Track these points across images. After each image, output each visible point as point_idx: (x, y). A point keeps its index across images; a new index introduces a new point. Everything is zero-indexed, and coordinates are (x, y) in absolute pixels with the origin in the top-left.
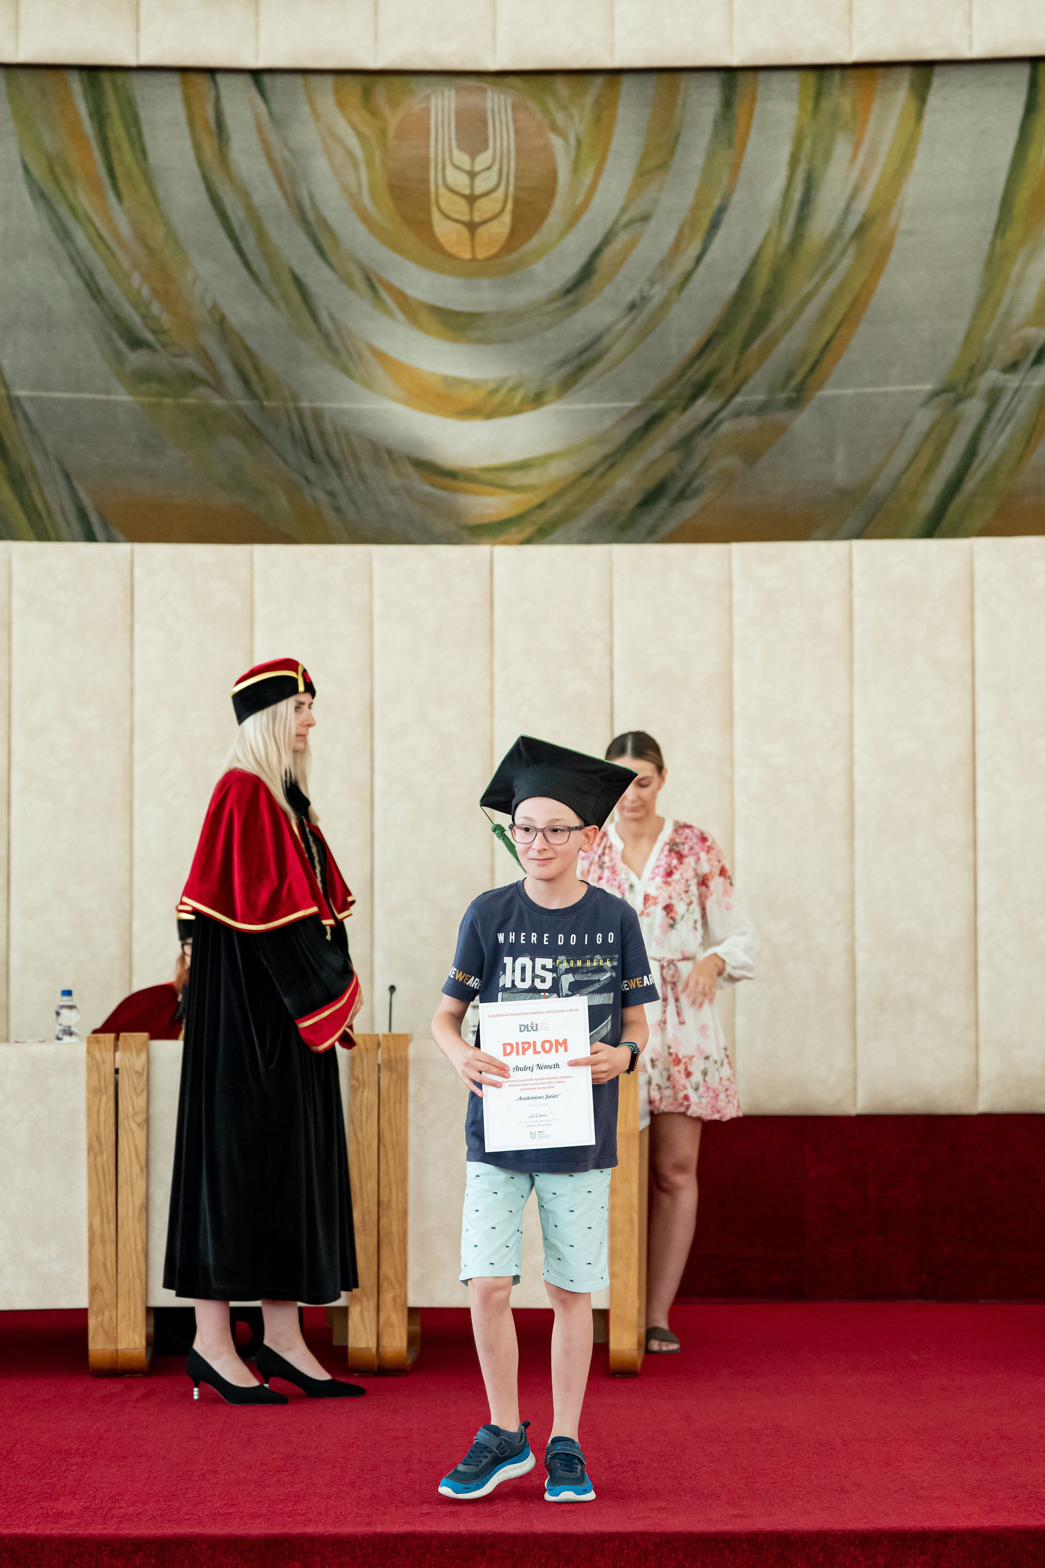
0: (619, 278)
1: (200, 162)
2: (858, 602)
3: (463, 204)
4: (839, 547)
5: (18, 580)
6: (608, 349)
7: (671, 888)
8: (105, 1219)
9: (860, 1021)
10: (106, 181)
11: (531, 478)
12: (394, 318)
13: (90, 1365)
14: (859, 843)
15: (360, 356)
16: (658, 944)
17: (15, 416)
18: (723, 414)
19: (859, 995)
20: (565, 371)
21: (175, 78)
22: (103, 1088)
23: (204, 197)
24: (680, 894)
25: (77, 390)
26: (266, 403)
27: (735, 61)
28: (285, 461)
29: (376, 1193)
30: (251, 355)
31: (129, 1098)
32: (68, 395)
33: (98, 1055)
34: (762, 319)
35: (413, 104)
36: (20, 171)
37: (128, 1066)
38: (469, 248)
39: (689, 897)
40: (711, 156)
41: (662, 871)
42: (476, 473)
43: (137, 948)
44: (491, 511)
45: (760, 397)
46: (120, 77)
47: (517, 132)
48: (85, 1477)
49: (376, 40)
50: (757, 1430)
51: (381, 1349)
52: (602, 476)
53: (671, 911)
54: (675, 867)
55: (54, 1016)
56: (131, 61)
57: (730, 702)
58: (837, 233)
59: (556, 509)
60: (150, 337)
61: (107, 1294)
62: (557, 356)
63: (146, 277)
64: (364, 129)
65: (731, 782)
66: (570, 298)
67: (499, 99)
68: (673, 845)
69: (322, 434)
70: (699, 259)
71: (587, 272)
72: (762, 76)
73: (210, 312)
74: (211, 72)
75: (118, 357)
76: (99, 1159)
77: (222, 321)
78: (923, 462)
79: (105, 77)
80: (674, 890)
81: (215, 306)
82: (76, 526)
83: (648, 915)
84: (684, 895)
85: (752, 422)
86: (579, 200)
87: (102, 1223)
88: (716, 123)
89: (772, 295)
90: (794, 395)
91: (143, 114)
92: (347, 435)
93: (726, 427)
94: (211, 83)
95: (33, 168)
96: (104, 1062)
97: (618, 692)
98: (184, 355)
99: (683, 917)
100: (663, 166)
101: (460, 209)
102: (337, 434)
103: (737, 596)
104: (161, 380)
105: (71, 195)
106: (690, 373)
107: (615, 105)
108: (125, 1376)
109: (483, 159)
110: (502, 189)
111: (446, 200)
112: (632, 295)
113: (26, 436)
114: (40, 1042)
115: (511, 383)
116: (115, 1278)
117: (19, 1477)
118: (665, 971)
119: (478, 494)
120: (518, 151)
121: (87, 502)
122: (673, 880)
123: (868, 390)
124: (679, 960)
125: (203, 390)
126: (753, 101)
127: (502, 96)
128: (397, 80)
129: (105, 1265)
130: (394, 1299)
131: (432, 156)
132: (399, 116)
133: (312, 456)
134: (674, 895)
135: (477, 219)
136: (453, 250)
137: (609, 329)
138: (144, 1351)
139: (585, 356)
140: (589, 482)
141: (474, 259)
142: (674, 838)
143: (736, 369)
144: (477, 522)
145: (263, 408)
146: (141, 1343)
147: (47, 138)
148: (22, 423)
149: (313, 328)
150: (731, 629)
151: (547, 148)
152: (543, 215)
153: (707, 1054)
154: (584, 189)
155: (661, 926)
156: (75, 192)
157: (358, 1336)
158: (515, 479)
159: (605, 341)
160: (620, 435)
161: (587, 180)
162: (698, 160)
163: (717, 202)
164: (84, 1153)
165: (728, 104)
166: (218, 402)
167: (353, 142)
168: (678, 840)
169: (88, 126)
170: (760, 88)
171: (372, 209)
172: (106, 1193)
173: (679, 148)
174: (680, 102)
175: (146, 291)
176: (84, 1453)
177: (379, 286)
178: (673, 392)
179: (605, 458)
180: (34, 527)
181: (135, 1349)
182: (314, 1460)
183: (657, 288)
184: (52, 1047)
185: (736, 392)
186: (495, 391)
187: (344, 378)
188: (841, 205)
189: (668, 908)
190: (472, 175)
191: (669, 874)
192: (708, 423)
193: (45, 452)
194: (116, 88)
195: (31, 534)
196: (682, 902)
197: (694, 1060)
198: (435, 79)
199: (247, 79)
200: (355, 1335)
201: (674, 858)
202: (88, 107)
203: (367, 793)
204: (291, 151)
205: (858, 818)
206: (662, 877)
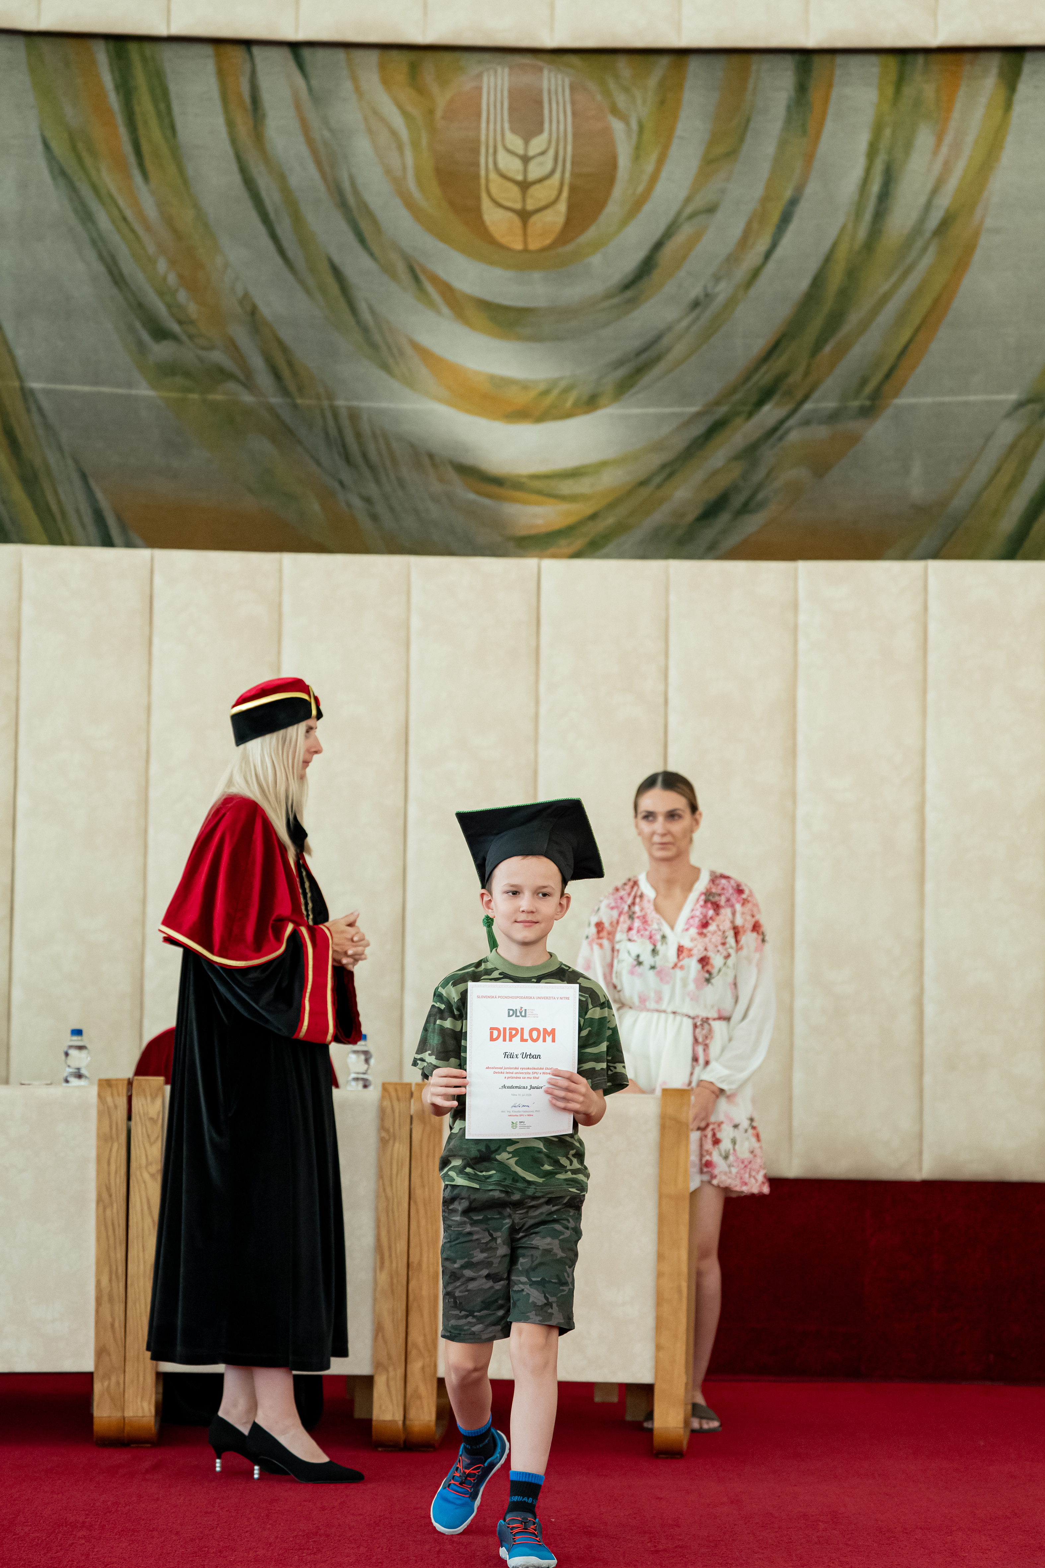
0: (682, 273)
1: (234, 141)
2: (932, 627)
3: (515, 191)
4: (914, 567)
5: (28, 587)
6: (668, 350)
7: (707, 940)
8: (114, 1277)
9: (927, 1079)
10: (132, 159)
11: (582, 486)
12: (439, 312)
13: (95, 1434)
14: (929, 887)
15: (402, 353)
16: (692, 999)
17: (28, 410)
18: (791, 422)
19: (927, 1051)
20: (621, 372)
21: (209, 50)
22: (114, 1136)
23: (237, 178)
24: (716, 946)
25: (96, 383)
26: (299, 401)
27: (811, 42)
28: (319, 463)
29: (406, 1254)
30: (284, 349)
31: (141, 1146)
32: (87, 389)
33: (109, 1100)
34: (835, 320)
35: (463, 83)
36: (40, 147)
37: (141, 1112)
38: (520, 239)
39: (726, 949)
40: (783, 144)
41: (696, 921)
42: (523, 480)
43: (149, 986)
44: (540, 522)
45: (831, 405)
46: (148, 48)
47: (574, 114)
48: (93, 1552)
49: (425, 13)
50: (812, 1516)
51: (408, 1422)
52: (659, 486)
53: (707, 964)
54: (711, 918)
55: (63, 1057)
56: (161, 30)
57: (793, 731)
58: (917, 230)
59: (610, 521)
60: (176, 328)
61: (114, 1357)
62: (614, 356)
63: (173, 263)
64: (409, 108)
65: (793, 819)
66: (629, 294)
67: (556, 78)
68: (709, 895)
69: (358, 435)
70: (768, 255)
71: (647, 266)
72: (840, 59)
73: (241, 302)
74: (247, 44)
75: (142, 349)
76: (108, 1212)
77: (253, 312)
78: (1005, 478)
79: (133, 47)
80: (710, 941)
81: (246, 296)
82: (92, 529)
83: (682, 968)
84: (720, 948)
85: (821, 432)
86: (640, 189)
87: (110, 1280)
88: (789, 108)
89: (846, 296)
90: (868, 403)
91: (173, 88)
92: (385, 437)
93: (794, 436)
94: (247, 57)
95: (54, 144)
96: (116, 1107)
97: (673, 719)
98: (212, 348)
99: (720, 971)
100: (732, 154)
101: (511, 196)
102: (374, 436)
103: (802, 618)
104: (187, 374)
105: (93, 173)
106: (756, 378)
107: (680, 87)
108: (132, 1445)
109: (538, 144)
110: (557, 175)
111: (497, 185)
112: (695, 292)
113: (41, 432)
114: (47, 1084)
115: (563, 384)
116: (124, 1340)
117: (23, 1550)
118: (698, 1030)
119: (525, 502)
120: (575, 135)
121: (104, 504)
122: (709, 932)
123: (947, 399)
124: (714, 1019)
125: (232, 386)
126: (830, 86)
127: (560, 76)
128: (447, 56)
129: (112, 1325)
130: (423, 1368)
131: (483, 138)
132: (449, 95)
133: (348, 459)
134: (710, 947)
135: (530, 207)
136: (504, 241)
137: (669, 328)
138: (152, 1420)
139: (644, 357)
140: (645, 492)
141: (526, 250)
142: (711, 888)
143: (806, 374)
144: (524, 532)
145: (295, 406)
146: (150, 1410)
147: (69, 111)
148: (36, 418)
149: (352, 321)
150: (795, 654)
151: (607, 132)
152: (601, 205)
153: (737, 1121)
154: (645, 178)
155: (696, 981)
156: (98, 170)
157: (383, 1408)
158: (567, 487)
159: (665, 341)
160: (680, 443)
161: (650, 168)
162: (770, 148)
163: (788, 194)
164: (93, 1205)
165: (802, 88)
166: (247, 398)
167: (398, 121)
168: (714, 890)
169: (113, 100)
170: (838, 72)
171: (416, 194)
172: (115, 1248)
173: (749, 134)
174: (750, 86)
175: (172, 279)
176: (91, 1526)
177: (422, 277)
178: (737, 397)
179: (663, 467)
180: (46, 530)
181: (143, 1417)
182: (338, 1538)
183: (722, 285)
184: (58, 1091)
185: (806, 398)
186: (546, 393)
187: (383, 375)
188: (922, 200)
189: (704, 961)
190: (526, 160)
191: (705, 925)
192: (774, 432)
193: (60, 449)
194: (144, 60)
195: (44, 538)
196: (718, 954)
197: (724, 1126)
198: (487, 56)
199: (286, 53)
200: (380, 1407)
201: (710, 909)
202: (114, 79)
203: (401, 822)
204: (331, 130)
205: (930, 859)
206: (697, 928)
